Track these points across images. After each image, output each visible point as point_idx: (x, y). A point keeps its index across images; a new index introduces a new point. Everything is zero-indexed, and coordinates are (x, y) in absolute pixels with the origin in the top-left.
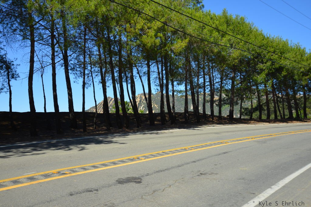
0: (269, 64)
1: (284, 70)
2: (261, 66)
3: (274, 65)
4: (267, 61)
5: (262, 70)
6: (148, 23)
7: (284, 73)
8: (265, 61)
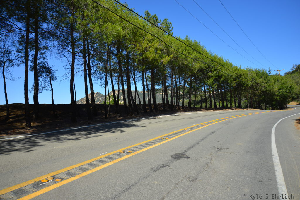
0: (215, 72)
1: (223, 76)
2: (210, 74)
3: (218, 73)
4: (214, 71)
5: (211, 77)
6: (149, 43)
7: (223, 79)
8: (213, 71)
